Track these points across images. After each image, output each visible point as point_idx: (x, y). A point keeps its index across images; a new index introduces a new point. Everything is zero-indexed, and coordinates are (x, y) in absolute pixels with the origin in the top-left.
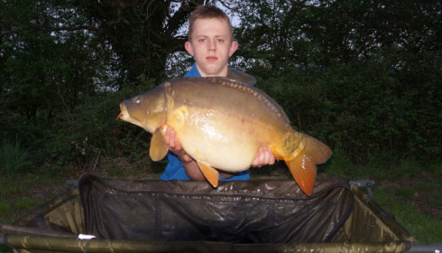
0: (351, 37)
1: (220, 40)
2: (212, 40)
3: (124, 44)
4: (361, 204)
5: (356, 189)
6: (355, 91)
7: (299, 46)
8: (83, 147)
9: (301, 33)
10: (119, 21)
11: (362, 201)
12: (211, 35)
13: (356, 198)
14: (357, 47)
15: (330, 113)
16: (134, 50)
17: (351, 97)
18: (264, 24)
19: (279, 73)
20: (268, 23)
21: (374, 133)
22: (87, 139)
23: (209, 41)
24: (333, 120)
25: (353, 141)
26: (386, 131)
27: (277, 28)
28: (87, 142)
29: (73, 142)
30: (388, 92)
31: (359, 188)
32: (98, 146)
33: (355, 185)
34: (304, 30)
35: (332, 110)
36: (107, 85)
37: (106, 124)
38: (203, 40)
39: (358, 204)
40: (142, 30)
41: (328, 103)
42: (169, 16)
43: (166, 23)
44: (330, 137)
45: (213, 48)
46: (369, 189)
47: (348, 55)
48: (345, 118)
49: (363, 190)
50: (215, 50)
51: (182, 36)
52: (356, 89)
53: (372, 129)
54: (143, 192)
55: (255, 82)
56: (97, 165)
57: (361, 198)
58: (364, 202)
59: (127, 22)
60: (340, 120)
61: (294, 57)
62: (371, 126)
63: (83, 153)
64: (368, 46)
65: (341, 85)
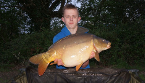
0: (127, 12)
1: (74, 17)
2: (71, 17)
3: (33, 14)
4: (133, 78)
5: (131, 73)
6: (129, 34)
7: (105, 15)
8: (18, 56)
9: (106, 10)
10: (31, 4)
11: (134, 77)
12: (71, 15)
13: (131, 76)
14: (130, 16)
15: (119, 43)
16: (37, 16)
17: (127, 37)
18: (91, 7)
19: (98, 27)
20: (92, 6)
21: (138, 52)
22: (19, 53)
23: (70, 17)
24: (120, 46)
25: (129, 55)
26: (142, 51)
27: (96, 8)
28: (20, 54)
29: (14, 54)
30: (143, 35)
31: (133, 72)
32: (24, 56)
33: (131, 71)
34: (107, 9)
35: (119, 42)
36: (25, 31)
37: (28, 47)
38: (68, 17)
39: (132, 78)
40: (41, 8)
41: (118, 39)
42: (52, 3)
43: (50, 6)
44: (119, 53)
45: (72, 20)
46: (136, 73)
47: (126, 19)
48: (125, 46)
49: (134, 73)
50: (72, 21)
51: (57, 11)
52: (130, 33)
53: (136, 50)
54: (50, 73)
55: (88, 31)
56: (24, 64)
57: (133, 76)
58: (135, 77)
59: (34, 5)
60: (123, 46)
61: (103, 20)
62: (136, 49)
63: (18, 59)
64: (135, 15)
65: (123, 32)
